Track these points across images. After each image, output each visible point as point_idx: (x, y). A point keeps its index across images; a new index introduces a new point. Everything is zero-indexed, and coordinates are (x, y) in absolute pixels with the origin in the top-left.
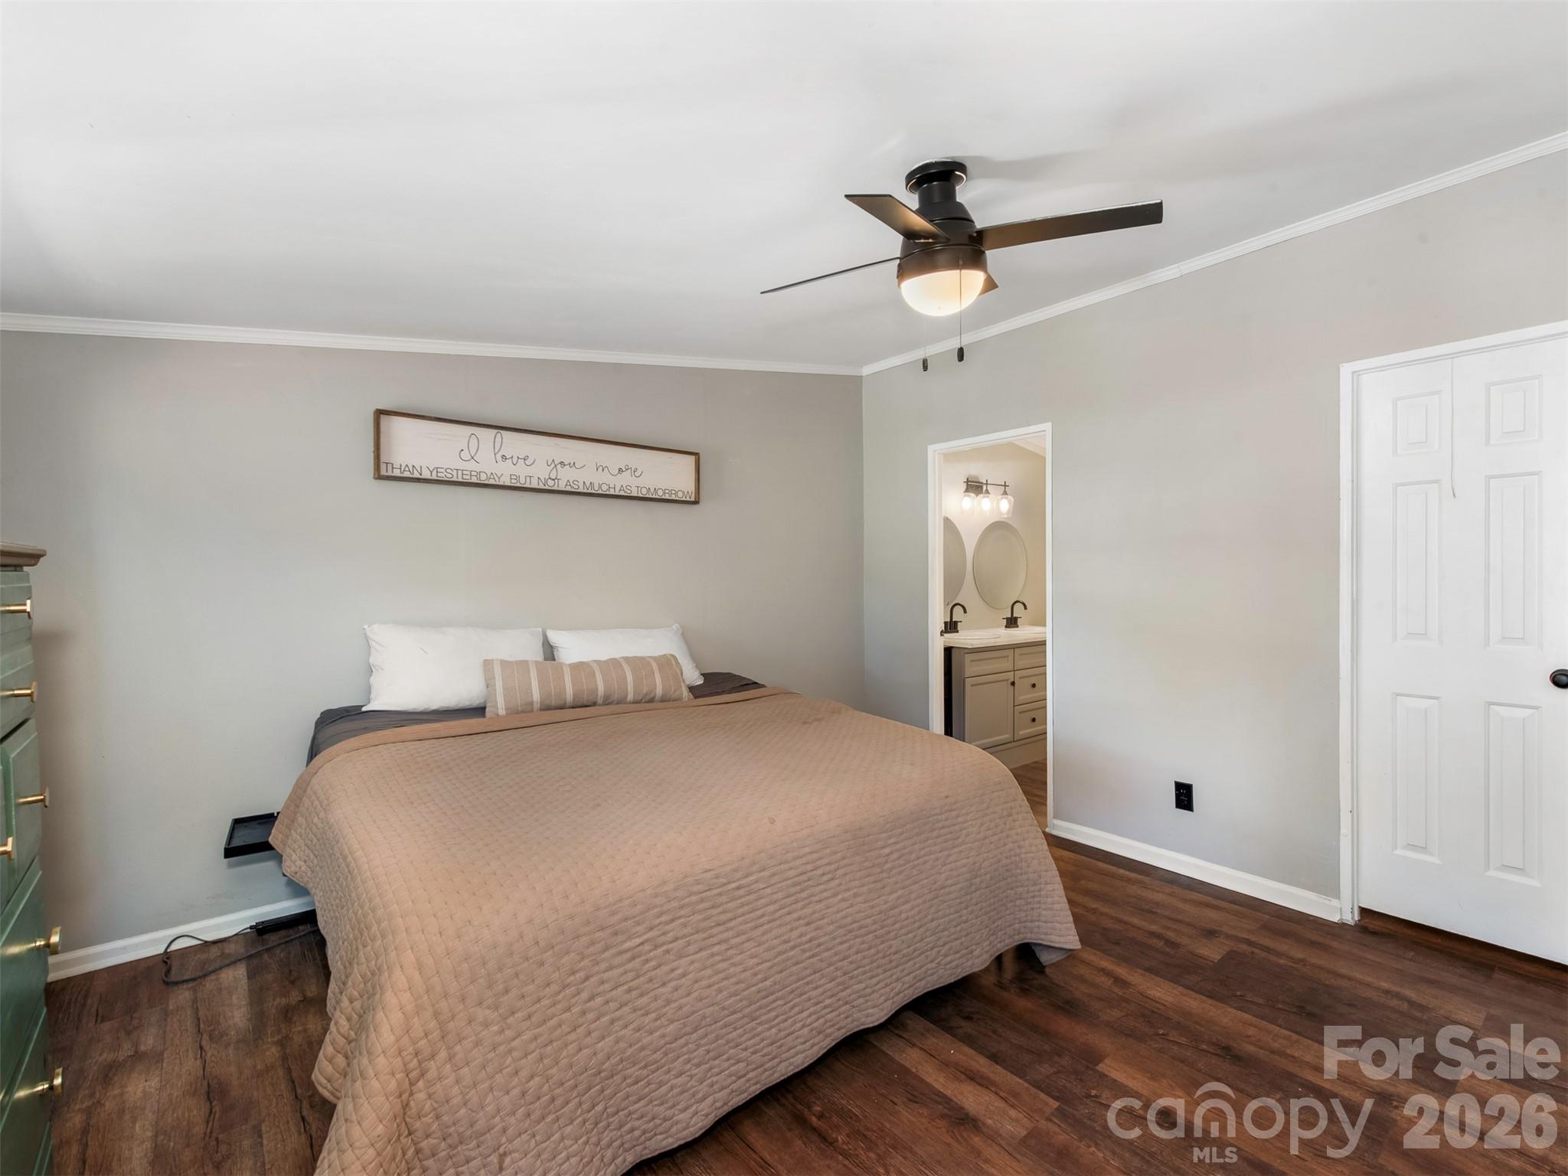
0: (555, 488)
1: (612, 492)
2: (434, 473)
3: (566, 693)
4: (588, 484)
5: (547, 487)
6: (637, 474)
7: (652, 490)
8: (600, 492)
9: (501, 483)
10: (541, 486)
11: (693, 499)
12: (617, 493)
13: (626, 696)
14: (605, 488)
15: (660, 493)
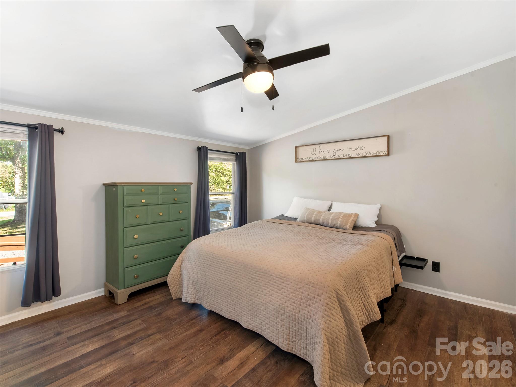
0: (335, 158)
1: (353, 156)
2: (306, 159)
3: (312, 219)
4: (345, 155)
5: (333, 158)
6: (362, 149)
7: (368, 153)
8: (349, 157)
9: (321, 159)
10: (331, 158)
11: (386, 154)
12: (355, 157)
13: (328, 224)
14: (350, 155)
15: (372, 154)
